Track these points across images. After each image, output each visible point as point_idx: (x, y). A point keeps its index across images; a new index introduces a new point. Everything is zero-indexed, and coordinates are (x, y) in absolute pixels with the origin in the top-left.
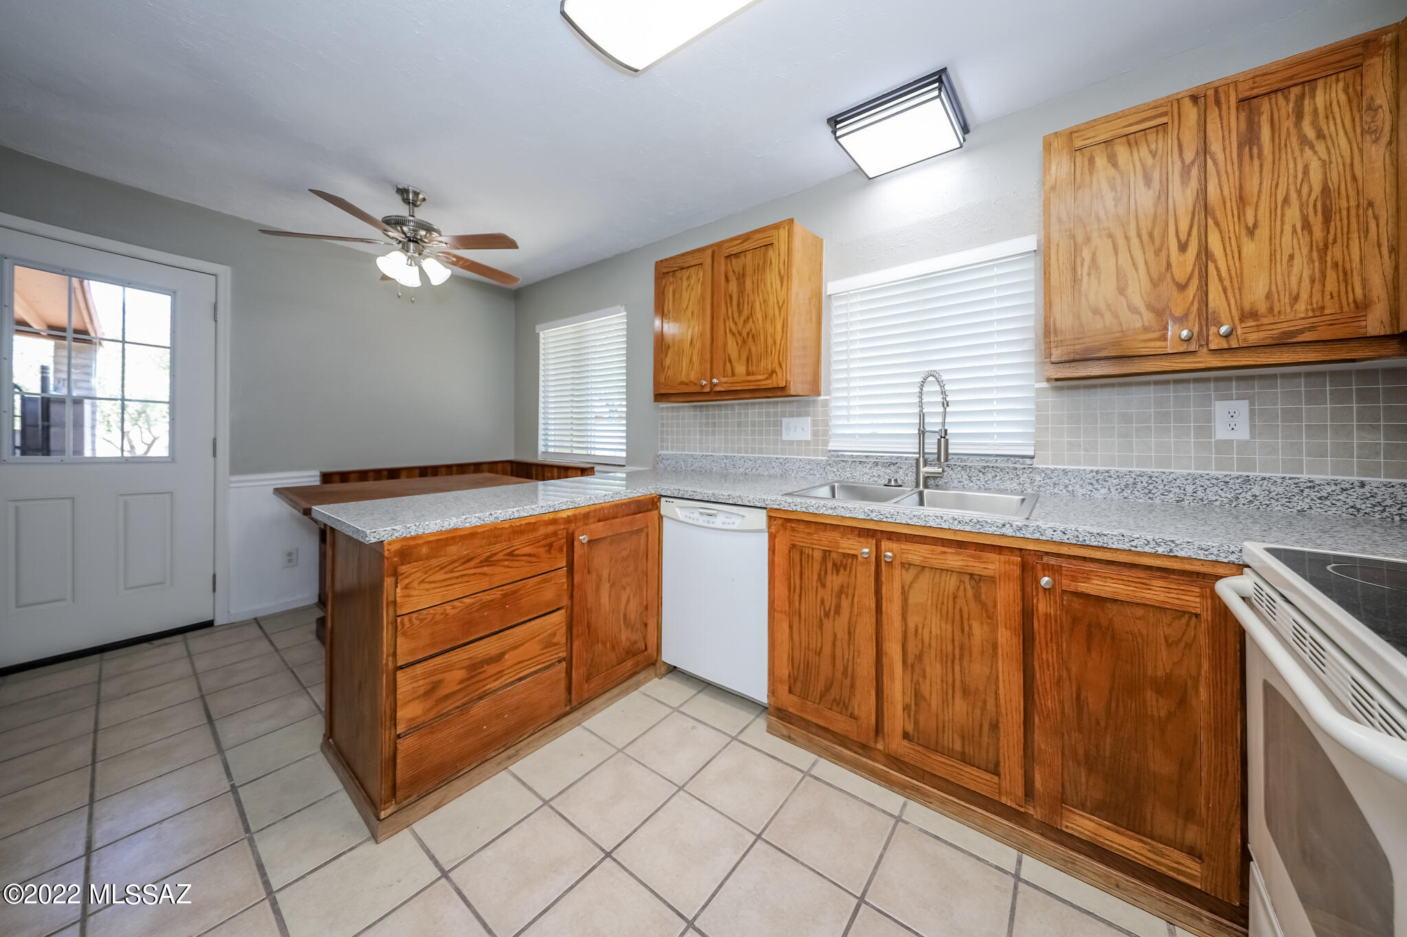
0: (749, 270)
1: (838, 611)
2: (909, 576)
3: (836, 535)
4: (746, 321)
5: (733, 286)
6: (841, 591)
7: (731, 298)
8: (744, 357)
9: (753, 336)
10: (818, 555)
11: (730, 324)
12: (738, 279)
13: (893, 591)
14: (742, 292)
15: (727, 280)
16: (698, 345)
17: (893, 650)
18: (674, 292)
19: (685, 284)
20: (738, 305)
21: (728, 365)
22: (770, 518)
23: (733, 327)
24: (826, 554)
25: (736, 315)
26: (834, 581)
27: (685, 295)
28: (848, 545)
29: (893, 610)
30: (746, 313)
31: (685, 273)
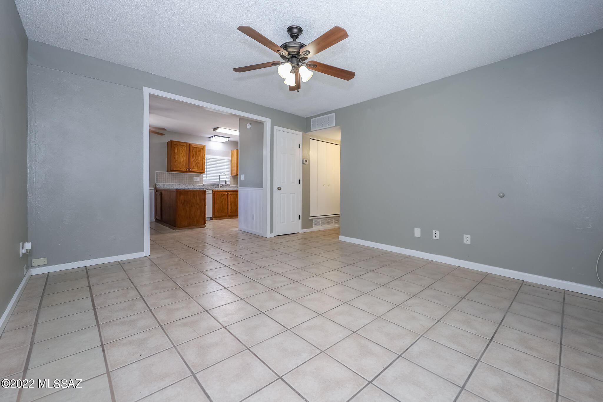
0: (197, 151)
1: (223, 201)
2: (230, 196)
3: (223, 192)
4: (197, 160)
5: (194, 153)
6: (223, 199)
7: (193, 155)
8: (196, 166)
9: (198, 163)
10: (220, 195)
11: (193, 159)
12: (195, 152)
13: (229, 197)
14: (196, 154)
15: (192, 151)
16: (185, 162)
17: (229, 204)
18: (178, 149)
19: (181, 148)
20: (195, 156)
21: (193, 167)
22: (213, 191)
23: (194, 160)
24: (221, 195)
25: (195, 158)
26: (223, 198)
27: (181, 151)
28: (224, 193)
29: (229, 199)
30: (197, 158)
31: (181, 147)
